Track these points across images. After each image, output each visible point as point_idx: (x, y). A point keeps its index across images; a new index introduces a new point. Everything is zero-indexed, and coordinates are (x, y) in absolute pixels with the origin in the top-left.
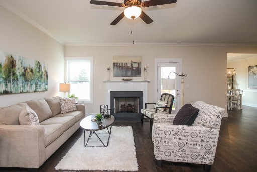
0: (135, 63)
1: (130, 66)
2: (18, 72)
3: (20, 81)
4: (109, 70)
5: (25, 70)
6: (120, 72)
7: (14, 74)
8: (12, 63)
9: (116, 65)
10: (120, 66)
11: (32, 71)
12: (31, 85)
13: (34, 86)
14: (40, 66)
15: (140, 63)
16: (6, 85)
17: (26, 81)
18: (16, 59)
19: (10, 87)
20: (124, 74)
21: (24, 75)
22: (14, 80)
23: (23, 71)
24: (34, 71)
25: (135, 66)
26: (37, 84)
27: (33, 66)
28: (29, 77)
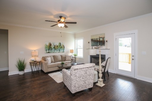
0: (101, 38)
1: (98, 40)
2: (52, 47)
3: (53, 49)
4: (89, 43)
5: (55, 46)
6: (94, 44)
7: (51, 48)
8: (50, 45)
9: (92, 40)
10: (94, 41)
11: (57, 46)
12: (57, 50)
13: (58, 51)
14: (61, 44)
15: (104, 37)
16: (49, 51)
17: (55, 49)
18: (52, 43)
19: (50, 51)
20: (96, 44)
21: (54, 48)
22: (51, 49)
23: (54, 46)
24: (58, 46)
25: (101, 39)
26: (59, 50)
27: (58, 44)
28: (56, 48)
